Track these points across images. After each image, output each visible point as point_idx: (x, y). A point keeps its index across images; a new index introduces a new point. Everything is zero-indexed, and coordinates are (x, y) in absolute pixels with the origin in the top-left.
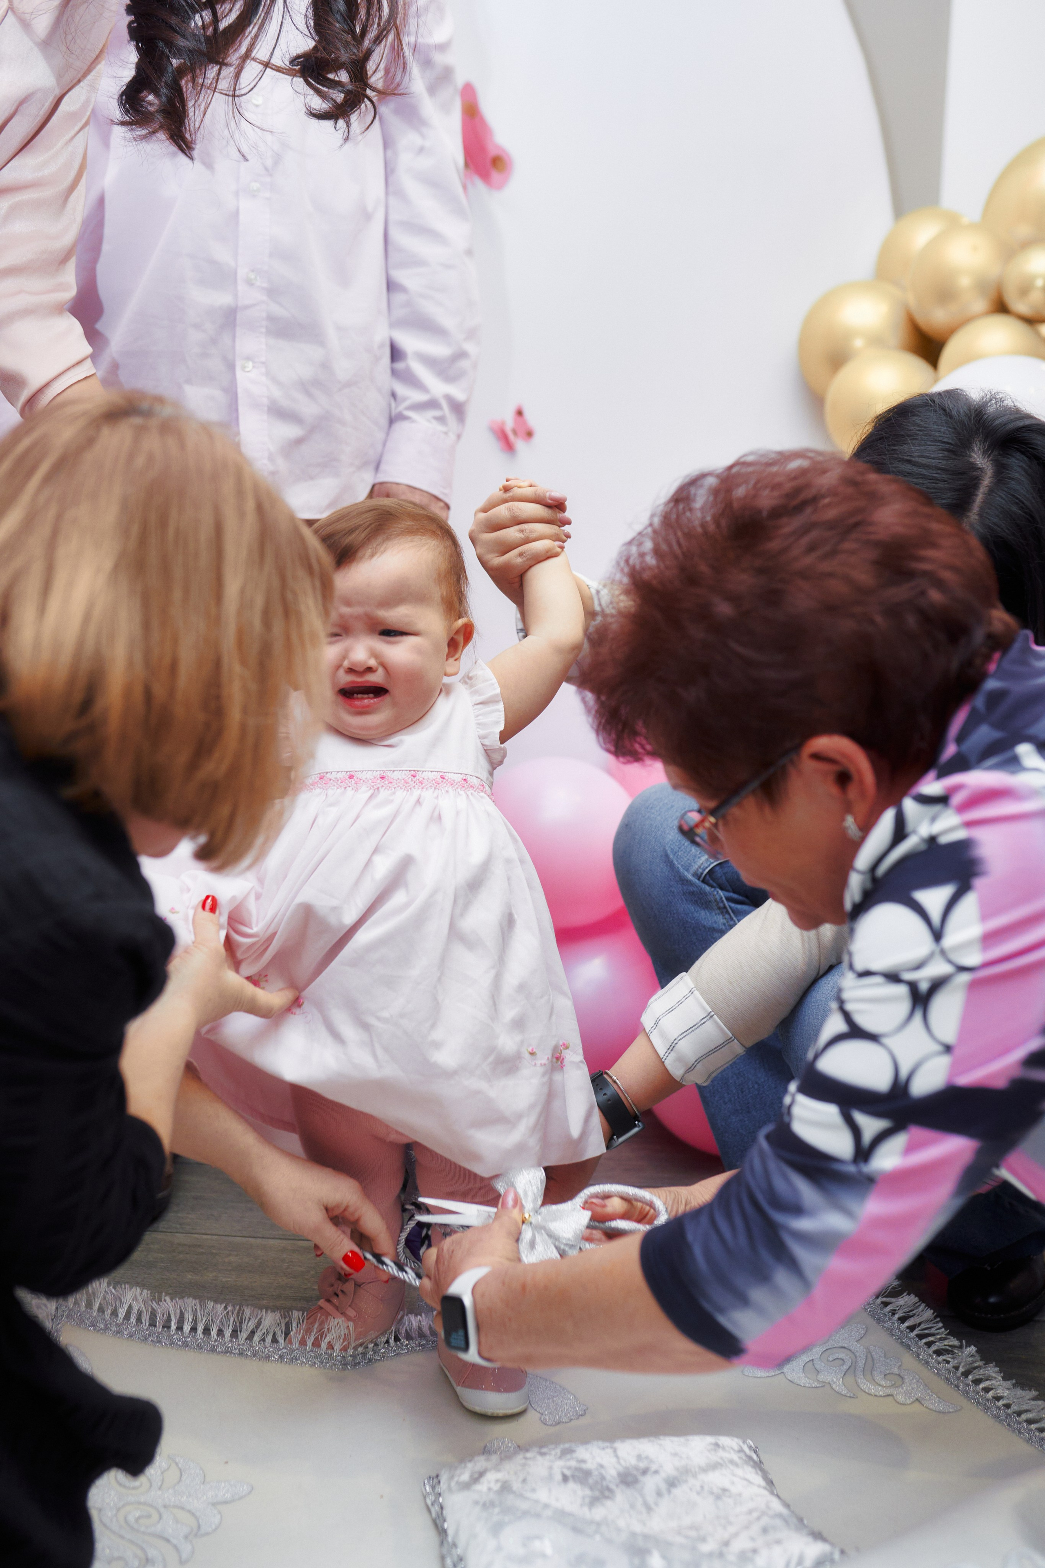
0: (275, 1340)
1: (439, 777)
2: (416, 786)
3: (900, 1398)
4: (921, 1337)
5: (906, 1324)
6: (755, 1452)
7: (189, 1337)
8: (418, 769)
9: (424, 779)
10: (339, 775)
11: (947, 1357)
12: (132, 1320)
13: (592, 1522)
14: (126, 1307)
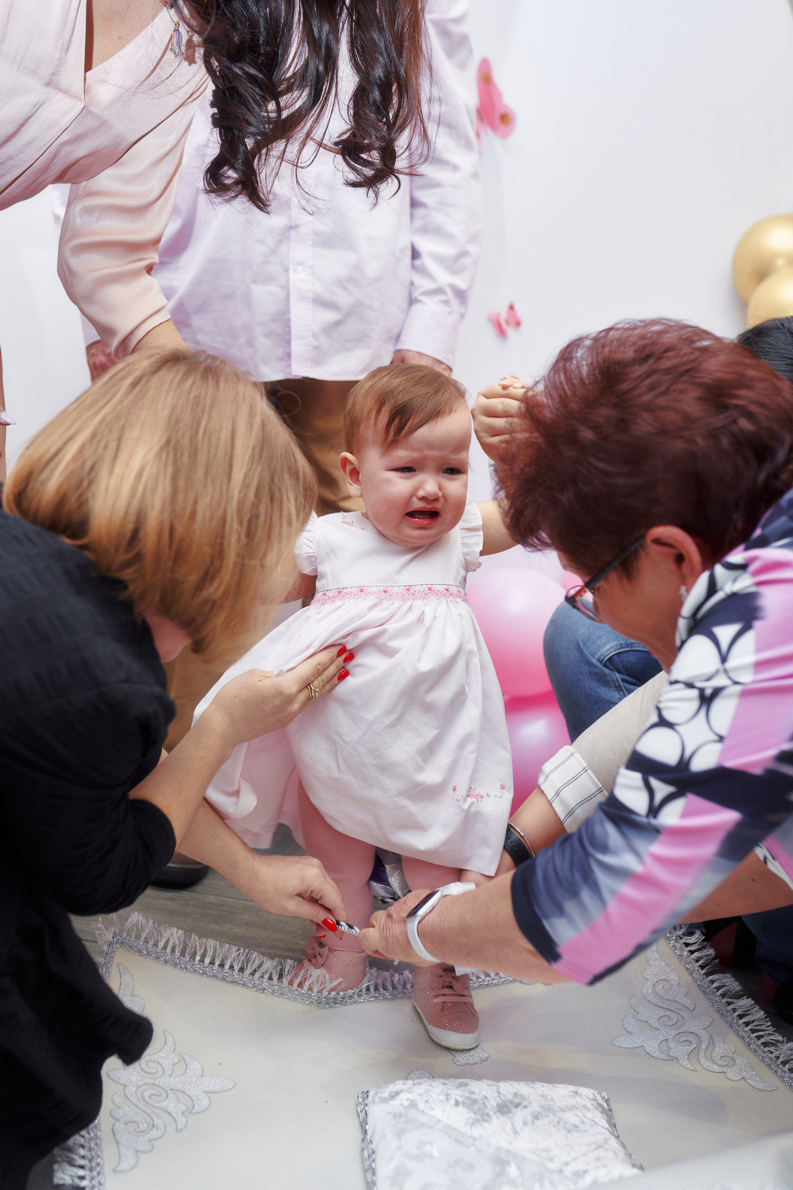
0: (270, 978)
1: (427, 589)
2: (410, 598)
3: (730, 1075)
4: (753, 1031)
5: (743, 1020)
6: (607, 1101)
7: (207, 967)
8: (411, 584)
9: (415, 591)
10: (353, 590)
11: (772, 1049)
12: (168, 950)
13: (471, 1137)
14: (164, 940)
